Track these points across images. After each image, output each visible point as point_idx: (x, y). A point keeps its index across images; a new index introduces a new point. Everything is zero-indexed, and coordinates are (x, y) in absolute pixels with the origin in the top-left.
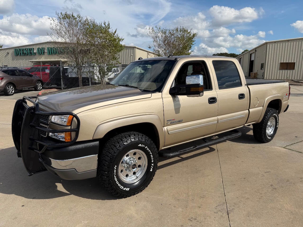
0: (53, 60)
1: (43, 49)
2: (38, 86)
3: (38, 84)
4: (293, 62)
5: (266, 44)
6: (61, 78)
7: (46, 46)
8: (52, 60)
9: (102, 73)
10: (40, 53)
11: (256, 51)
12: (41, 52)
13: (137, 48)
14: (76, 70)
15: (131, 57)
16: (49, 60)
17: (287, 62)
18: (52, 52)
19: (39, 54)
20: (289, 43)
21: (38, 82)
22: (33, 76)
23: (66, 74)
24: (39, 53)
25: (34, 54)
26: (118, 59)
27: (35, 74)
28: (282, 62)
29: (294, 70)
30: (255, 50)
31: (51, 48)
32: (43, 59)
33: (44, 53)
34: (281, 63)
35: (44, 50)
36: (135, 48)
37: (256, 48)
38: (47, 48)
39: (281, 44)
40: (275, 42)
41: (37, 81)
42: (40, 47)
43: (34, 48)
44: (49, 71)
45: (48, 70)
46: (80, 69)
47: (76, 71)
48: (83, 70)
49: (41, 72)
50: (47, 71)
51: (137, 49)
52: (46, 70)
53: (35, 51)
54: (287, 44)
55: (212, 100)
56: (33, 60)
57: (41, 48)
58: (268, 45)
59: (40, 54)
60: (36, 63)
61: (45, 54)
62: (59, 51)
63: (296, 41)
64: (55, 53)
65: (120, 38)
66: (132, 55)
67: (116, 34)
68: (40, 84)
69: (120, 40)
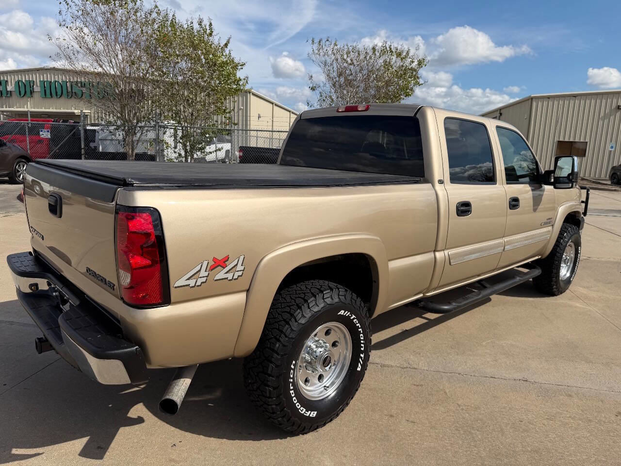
0: (55, 110)
1: (31, 84)
2: (19, 171)
3: (19, 166)
4: (583, 141)
5: (530, 100)
6: (81, 152)
7: (37, 78)
8: (51, 110)
9: (188, 144)
10: (23, 93)
11: (501, 114)
12: (25, 90)
13: (254, 94)
14: (120, 135)
15: (238, 112)
16: (43, 110)
17: (571, 140)
18: (51, 91)
19: (20, 94)
20: (577, 102)
21: (19, 160)
22: (5, 144)
23: (92, 145)
24: (20, 92)
25: (7, 94)
26: (229, 112)
27: (11, 141)
28: (561, 140)
29: (585, 156)
30: (498, 112)
31: (51, 82)
32: (29, 106)
33: (32, 92)
34: (559, 142)
35: (33, 86)
36: (250, 93)
37: (500, 109)
38: (40, 81)
39: (561, 102)
40: (549, 98)
41: (18, 158)
42: (24, 78)
43: (7, 81)
44: (49, 133)
45: (48, 131)
46: (130, 131)
47: (121, 138)
48: (138, 135)
49: (27, 135)
50: (45, 134)
51: (252, 97)
52: (42, 131)
53: (9, 88)
54: (572, 102)
56: (4, 109)
57: (26, 81)
58: (534, 104)
59: (22, 95)
60: (10, 115)
61: (36, 95)
62: (69, 89)
63: (591, 96)
64: (59, 93)
65: (236, 61)
66: (242, 108)
67: (227, 51)
68: (23, 167)
69: (235, 67)
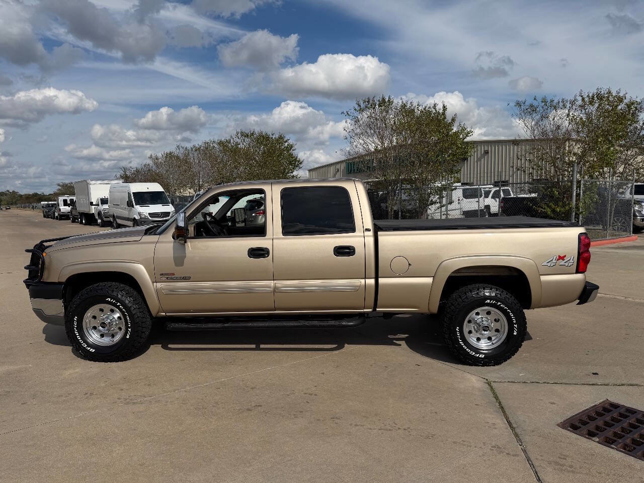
55: (257, 253)
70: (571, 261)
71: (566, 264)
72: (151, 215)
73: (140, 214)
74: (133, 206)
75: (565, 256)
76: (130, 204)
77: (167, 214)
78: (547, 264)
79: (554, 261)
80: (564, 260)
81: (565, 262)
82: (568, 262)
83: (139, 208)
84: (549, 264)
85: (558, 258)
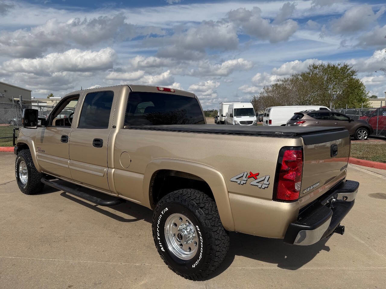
2: (360, 134)
3: (361, 131)
49: (378, 115)
52: (384, 112)
55: (64, 139)
68: (364, 132)
70: (265, 182)
71: (260, 185)
72: (242, 122)
73: (235, 122)
74: (233, 117)
75: (258, 174)
76: (231, 116)
77: (250, 122)
78: (237, 180)
79: (244, 178)
80: (256, 179)
81: (258, 182)
82: (262, 182)
83: (235, 118)
84: (239, 181)
85: (249, 175)
